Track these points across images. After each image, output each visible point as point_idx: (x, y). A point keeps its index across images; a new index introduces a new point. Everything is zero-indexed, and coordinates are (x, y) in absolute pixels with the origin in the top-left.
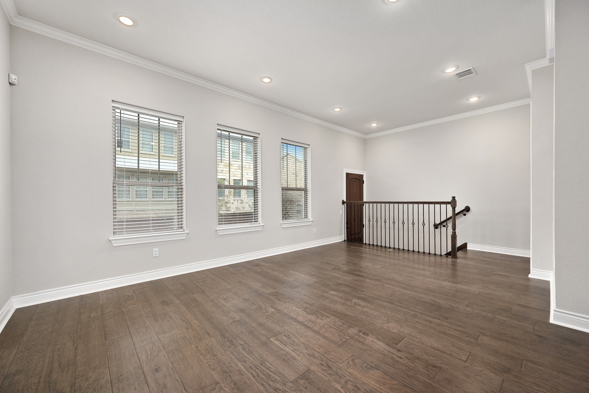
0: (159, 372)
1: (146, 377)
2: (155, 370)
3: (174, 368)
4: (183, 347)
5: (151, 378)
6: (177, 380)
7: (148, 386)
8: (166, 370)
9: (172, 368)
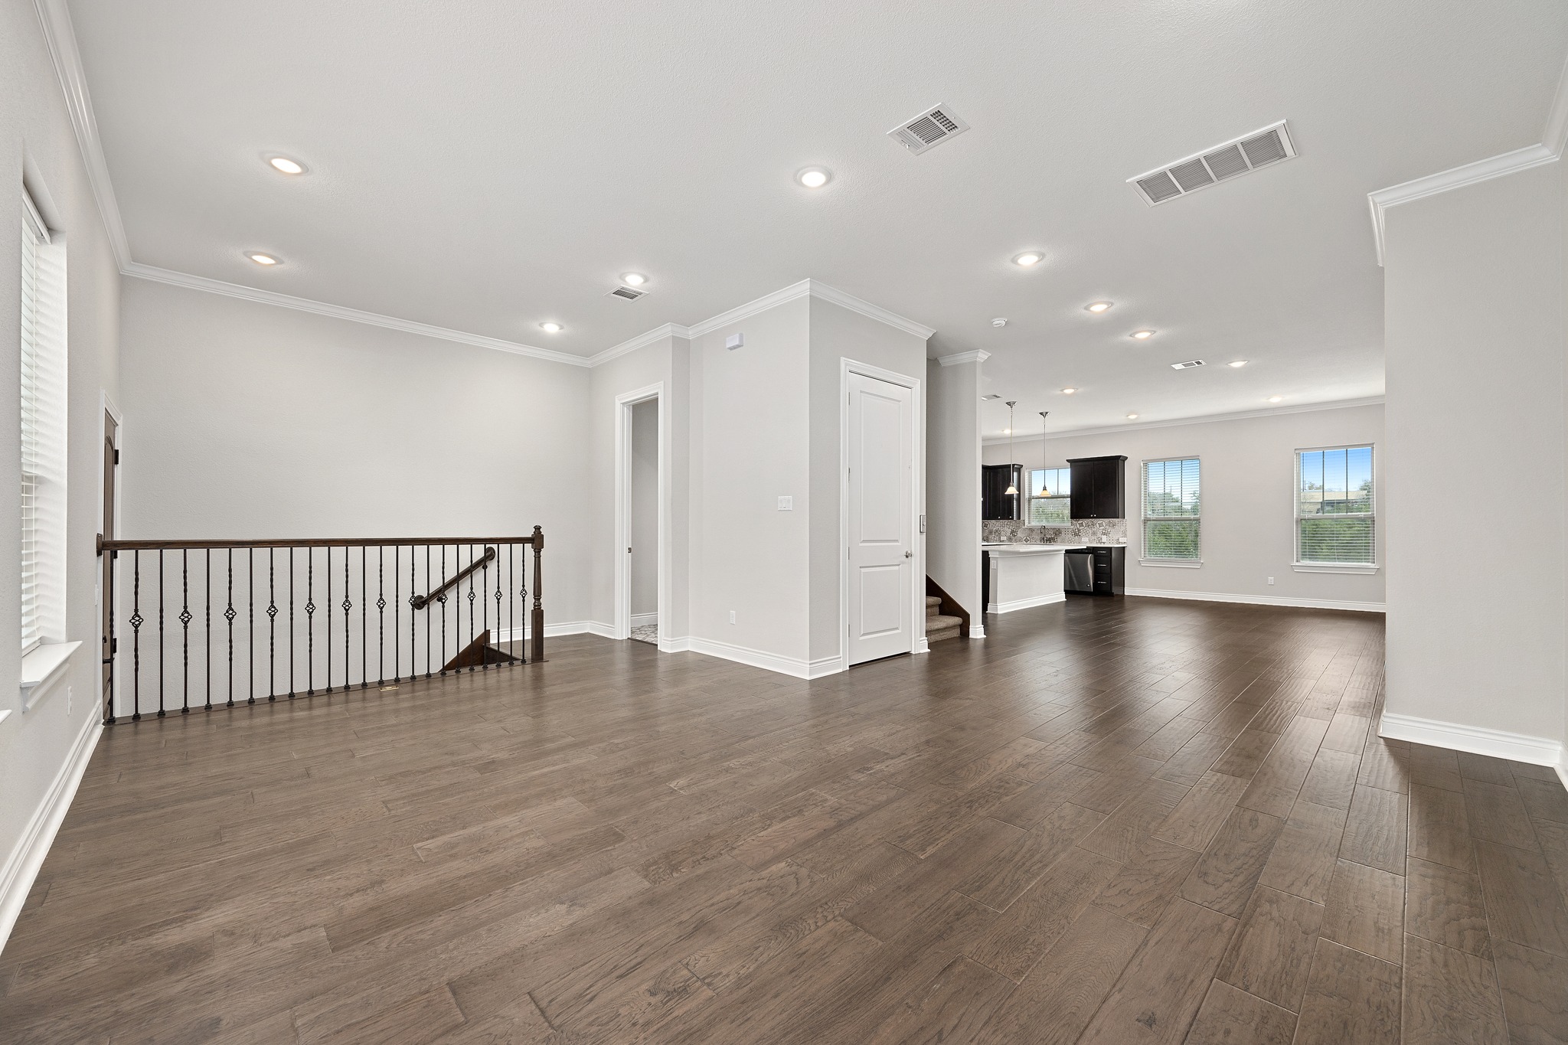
0: (1150, 1013)
1: (1185, 1033)
2: (1154, 1026)
3: (1117, 988)
4: (1037, 1003)
5: (1178, 1019)
6: (1140, 965)
7: (1197, 1012)
8: (1133, 1002)
9: (1120, 990)
